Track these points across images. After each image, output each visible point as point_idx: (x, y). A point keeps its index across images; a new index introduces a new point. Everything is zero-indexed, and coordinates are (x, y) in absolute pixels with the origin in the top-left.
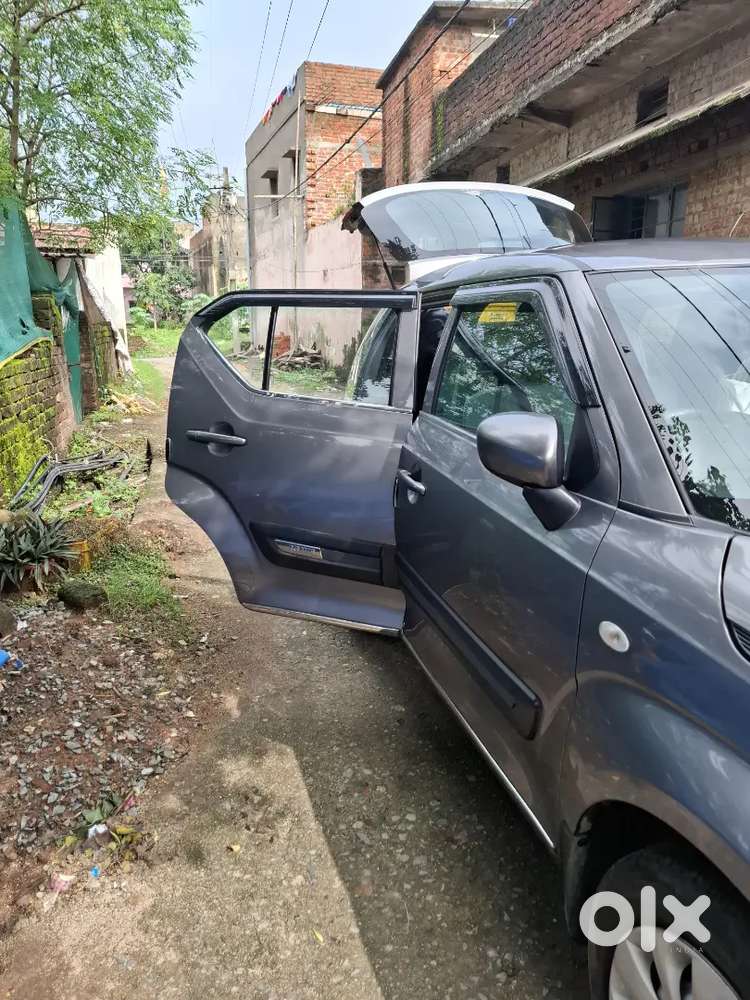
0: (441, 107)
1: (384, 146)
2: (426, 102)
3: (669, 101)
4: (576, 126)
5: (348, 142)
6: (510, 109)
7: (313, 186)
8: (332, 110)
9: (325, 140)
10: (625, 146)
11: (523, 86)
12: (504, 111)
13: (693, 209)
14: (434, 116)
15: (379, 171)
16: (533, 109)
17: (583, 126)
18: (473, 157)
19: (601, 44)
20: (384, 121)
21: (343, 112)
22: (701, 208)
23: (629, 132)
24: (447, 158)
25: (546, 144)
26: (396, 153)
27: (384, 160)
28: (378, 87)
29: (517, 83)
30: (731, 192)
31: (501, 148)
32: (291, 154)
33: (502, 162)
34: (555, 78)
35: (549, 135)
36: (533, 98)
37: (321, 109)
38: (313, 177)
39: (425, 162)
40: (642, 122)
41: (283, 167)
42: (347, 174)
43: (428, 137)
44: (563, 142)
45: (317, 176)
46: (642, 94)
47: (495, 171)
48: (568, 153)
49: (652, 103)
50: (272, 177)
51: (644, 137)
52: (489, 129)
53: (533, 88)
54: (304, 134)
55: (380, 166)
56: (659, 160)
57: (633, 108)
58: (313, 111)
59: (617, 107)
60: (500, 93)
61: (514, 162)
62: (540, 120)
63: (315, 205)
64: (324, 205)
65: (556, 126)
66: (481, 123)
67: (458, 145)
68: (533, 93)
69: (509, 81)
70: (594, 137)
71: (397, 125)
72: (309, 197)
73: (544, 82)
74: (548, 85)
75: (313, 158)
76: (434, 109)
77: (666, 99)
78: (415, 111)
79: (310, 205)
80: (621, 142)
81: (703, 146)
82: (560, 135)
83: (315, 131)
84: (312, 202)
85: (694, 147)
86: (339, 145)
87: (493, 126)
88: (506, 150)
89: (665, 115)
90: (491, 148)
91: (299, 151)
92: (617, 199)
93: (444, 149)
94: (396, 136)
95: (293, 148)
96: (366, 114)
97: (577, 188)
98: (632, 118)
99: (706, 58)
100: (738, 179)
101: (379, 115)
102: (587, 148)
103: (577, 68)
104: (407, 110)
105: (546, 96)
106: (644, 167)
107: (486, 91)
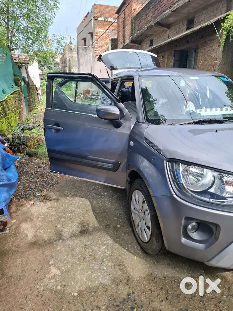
0: (134, 21)
1: (118, 31)
2: (130, 19)
3: (195, 23)
4: (170, 29)
5: (108, 29)
6: (152, 23)
7: (97, 43)
8: (103, 19)
9: (101, 29)
10: (181, 37)
11: (155, 17)
12: (150, 24)
13: (200, 55)
14: (132, 24)
15: (117, 39)
16: (159, 24)
17: (173, 28)
18: (143, 37)
19: (176, 6)
20: (118, 24)
21: (106, 20)
22: (201, 55)
23: (184, 32)
24: (135, 36)
25: (163, 33)
26: (121, 34)
27: (118, 36)
28: (116, 13)
29: (154, 15)
30: (209, 50)
31: (151, 34)
32: (90, 33)
33: (151, 38)
34: (164, 15)
35: (163, 31)
36: (158, 20)
37: (99, 19)
38: (97, 40)
39: (129, 37)
40: (188, 29)
41: (88, 37)
42: (107, 40)
43: (130, 30)
44: (168, 33)
45: (98, 40)
46: (188, 20)
47: (149, 41)
48: (169, 36)
49: (190, 23)
50: (85, 40)
51: (185, 34)
52: (147, 28)
53: (158, 17)
54: (94, 27)
55: (117, 38)
56: (192, 40)
57: (186, 24)
58: (97, 20)
59: (181, 24)
60: (150, 18)
61: (154, 39)
62: (160, 27)
63: (98, 49)
64: (101, 49)
65: (165, 29)
66: (144, 27)
67: (138, 33)
68: (158, 19)
69: (152, 15)
70: (175, 32)
71: (122, 26)
72: (96, 47)
74: (162, 17)
75: (97, 34)
76: (132, 21)
77: (194, 22)
78: (126, 22)
79: (96, 49)
80: (180, 35)
81: (203, 37)
82: (166, 31)
83: (98, 26)
84: (97, 48)
85: (200, 37)
86: (105, 30)
87: (148, 28)
88: (152, 35)
89: (194, 27)
90: (148, 34)
91: (93, 32)
92: (181, 51)
93: (134, 34)
94: (121, 29)
95: (91, 31)
96: (113, 21)
97: (171, 47)
98: (185, 27)
99: (204, 11)
100: (211, 47)
101: (116, 21)
102: (174, 36)
103: (170, 13)
104: (124, 21)
105: (161, 20)
106: (188, 42)
107: (145, 18)
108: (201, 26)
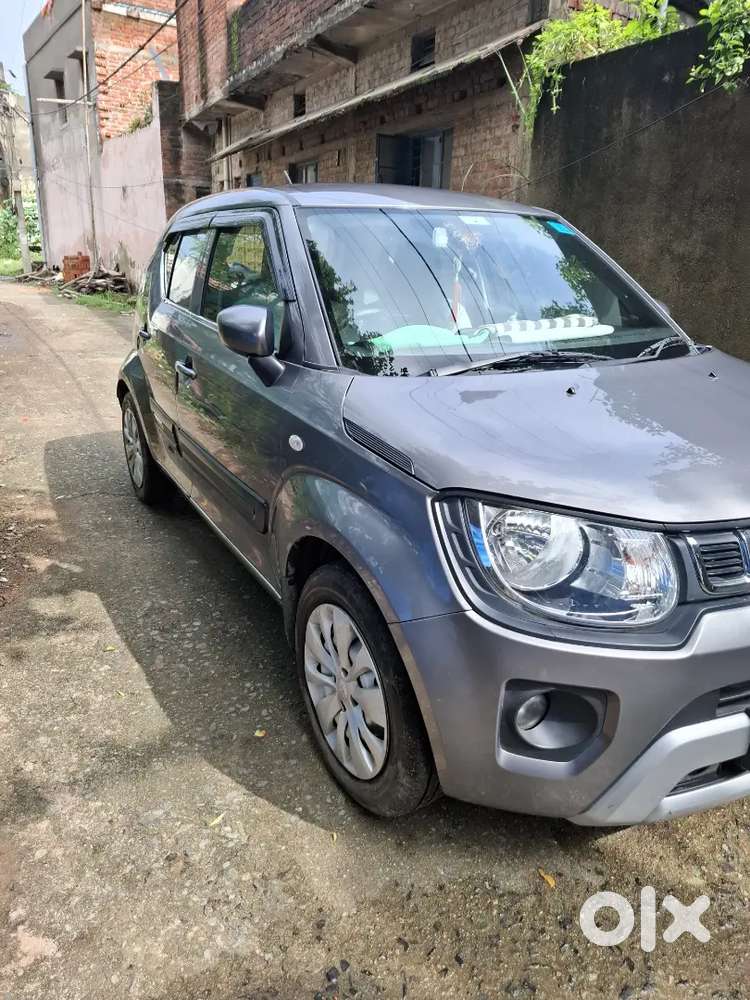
0: (235, 26)
1: (180, 58)
2: (220, 17)
3: (436, 50)
4: (361, 64)
5: (142, 48)
6: (300, 39)
7: (105, 93)
8: (122, 10)
9: (116, 44)
10: (399, 89)
11: (309, 18)
12: (294, 39)
13: (458, 154)
14: (229, 35)
15: (177, 84)
16: (321, 42)
17: (367, 63)
18: (269, 82)
20: (179, 32)
21: (134, 15)
22: (463, 153)
23: (406, 76)
24: (243, 79)
25: (336, 77)
26: (193, 68)
27: (181, 74)
29: (305, 13)
30: (485, 140)
31: (295, 76)
32: (77, 55)
33: (298, 89)
34: (338, 14)
35: (337, 69)
36: (320, 31)
37: (108, 8)
38: (104, 83)
39: (223, 81)
40: (416, 68)
41: (70, 69)
42: (143, 83)
43: (224, 56)
44: (352, 72)
45: (110, 83)
46: (414, 40)
47: (292, 97)
48: (356, 88)
49: (423, 50)
50: (58, 79)
51: (411, 84)
52: (281, 56)
53: (319, 21)
54: (91, 35)
55: (177, 80)
56: (430, 104)
57: (408, 52)
58: (100, 10)
59: (395, 49)
60: (290, 20)
61: (309, 91)
62: (328, 53)
63: (109, 115)
64: (120, 115)
65: (344, 61)
66: (274, 49)
67: (254, 68)
68: (320, 25)
69: (298, 10)
70: (377, 75)
71: (192, 38)
72: (102, 105)
73: (328, 16)
74: (331, 20)
75: (102, 62)
76: (229, 25)
77: (433, 49)
78: (210, 26)
79: (103, 114)
80: (394, 86)
81: (463, 96)
82: (348, 70)
83: (104, 33)
84: (105, 110)
85: (456, 96)
86: (132, 51)
87: (286, 53)
88: (301, 78)
89: (433, 63)
90: (286, 74)
91: (87, 53)
92: (397, 137)
93: (240, 70)
94: (192, 50)
95: (79, 49)
96: (163, 20)
97: (365, 123)
98: (407, 62)
99: (463, 15)
100: (490, 129)
101: (173, 22)
102: (372, 88)
103: (356, 9)
104: (202, 23)
105: (331, 30)
106: (419, 111)
107: (275, 18)
108: (459, 61)
